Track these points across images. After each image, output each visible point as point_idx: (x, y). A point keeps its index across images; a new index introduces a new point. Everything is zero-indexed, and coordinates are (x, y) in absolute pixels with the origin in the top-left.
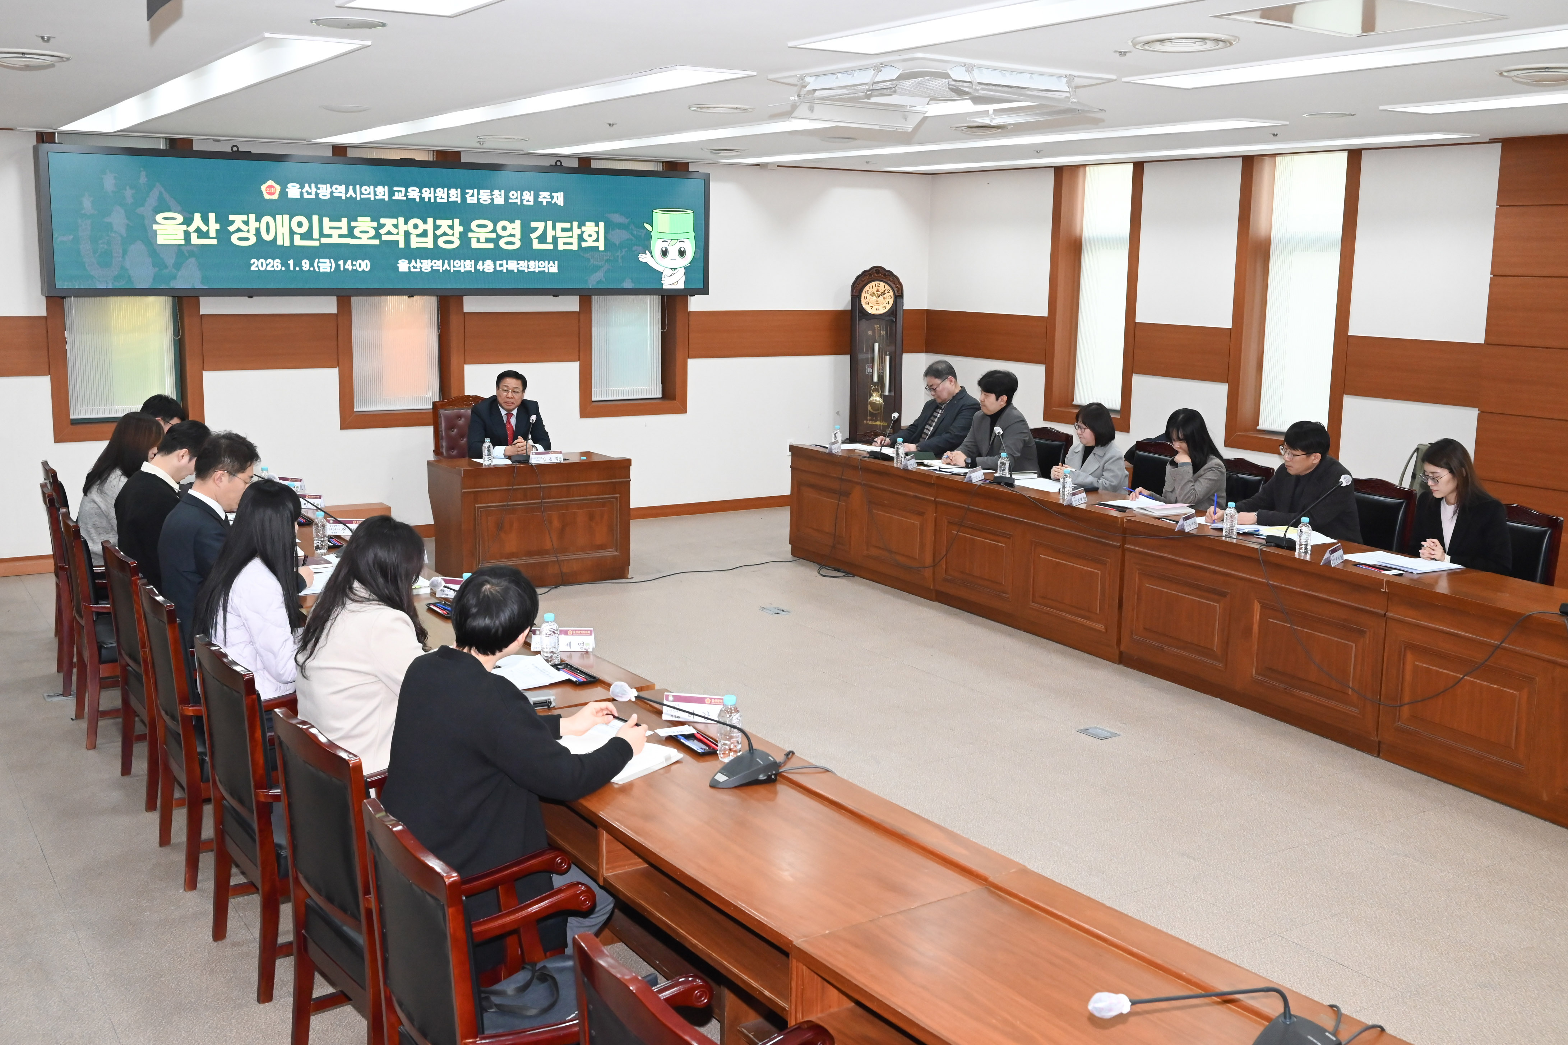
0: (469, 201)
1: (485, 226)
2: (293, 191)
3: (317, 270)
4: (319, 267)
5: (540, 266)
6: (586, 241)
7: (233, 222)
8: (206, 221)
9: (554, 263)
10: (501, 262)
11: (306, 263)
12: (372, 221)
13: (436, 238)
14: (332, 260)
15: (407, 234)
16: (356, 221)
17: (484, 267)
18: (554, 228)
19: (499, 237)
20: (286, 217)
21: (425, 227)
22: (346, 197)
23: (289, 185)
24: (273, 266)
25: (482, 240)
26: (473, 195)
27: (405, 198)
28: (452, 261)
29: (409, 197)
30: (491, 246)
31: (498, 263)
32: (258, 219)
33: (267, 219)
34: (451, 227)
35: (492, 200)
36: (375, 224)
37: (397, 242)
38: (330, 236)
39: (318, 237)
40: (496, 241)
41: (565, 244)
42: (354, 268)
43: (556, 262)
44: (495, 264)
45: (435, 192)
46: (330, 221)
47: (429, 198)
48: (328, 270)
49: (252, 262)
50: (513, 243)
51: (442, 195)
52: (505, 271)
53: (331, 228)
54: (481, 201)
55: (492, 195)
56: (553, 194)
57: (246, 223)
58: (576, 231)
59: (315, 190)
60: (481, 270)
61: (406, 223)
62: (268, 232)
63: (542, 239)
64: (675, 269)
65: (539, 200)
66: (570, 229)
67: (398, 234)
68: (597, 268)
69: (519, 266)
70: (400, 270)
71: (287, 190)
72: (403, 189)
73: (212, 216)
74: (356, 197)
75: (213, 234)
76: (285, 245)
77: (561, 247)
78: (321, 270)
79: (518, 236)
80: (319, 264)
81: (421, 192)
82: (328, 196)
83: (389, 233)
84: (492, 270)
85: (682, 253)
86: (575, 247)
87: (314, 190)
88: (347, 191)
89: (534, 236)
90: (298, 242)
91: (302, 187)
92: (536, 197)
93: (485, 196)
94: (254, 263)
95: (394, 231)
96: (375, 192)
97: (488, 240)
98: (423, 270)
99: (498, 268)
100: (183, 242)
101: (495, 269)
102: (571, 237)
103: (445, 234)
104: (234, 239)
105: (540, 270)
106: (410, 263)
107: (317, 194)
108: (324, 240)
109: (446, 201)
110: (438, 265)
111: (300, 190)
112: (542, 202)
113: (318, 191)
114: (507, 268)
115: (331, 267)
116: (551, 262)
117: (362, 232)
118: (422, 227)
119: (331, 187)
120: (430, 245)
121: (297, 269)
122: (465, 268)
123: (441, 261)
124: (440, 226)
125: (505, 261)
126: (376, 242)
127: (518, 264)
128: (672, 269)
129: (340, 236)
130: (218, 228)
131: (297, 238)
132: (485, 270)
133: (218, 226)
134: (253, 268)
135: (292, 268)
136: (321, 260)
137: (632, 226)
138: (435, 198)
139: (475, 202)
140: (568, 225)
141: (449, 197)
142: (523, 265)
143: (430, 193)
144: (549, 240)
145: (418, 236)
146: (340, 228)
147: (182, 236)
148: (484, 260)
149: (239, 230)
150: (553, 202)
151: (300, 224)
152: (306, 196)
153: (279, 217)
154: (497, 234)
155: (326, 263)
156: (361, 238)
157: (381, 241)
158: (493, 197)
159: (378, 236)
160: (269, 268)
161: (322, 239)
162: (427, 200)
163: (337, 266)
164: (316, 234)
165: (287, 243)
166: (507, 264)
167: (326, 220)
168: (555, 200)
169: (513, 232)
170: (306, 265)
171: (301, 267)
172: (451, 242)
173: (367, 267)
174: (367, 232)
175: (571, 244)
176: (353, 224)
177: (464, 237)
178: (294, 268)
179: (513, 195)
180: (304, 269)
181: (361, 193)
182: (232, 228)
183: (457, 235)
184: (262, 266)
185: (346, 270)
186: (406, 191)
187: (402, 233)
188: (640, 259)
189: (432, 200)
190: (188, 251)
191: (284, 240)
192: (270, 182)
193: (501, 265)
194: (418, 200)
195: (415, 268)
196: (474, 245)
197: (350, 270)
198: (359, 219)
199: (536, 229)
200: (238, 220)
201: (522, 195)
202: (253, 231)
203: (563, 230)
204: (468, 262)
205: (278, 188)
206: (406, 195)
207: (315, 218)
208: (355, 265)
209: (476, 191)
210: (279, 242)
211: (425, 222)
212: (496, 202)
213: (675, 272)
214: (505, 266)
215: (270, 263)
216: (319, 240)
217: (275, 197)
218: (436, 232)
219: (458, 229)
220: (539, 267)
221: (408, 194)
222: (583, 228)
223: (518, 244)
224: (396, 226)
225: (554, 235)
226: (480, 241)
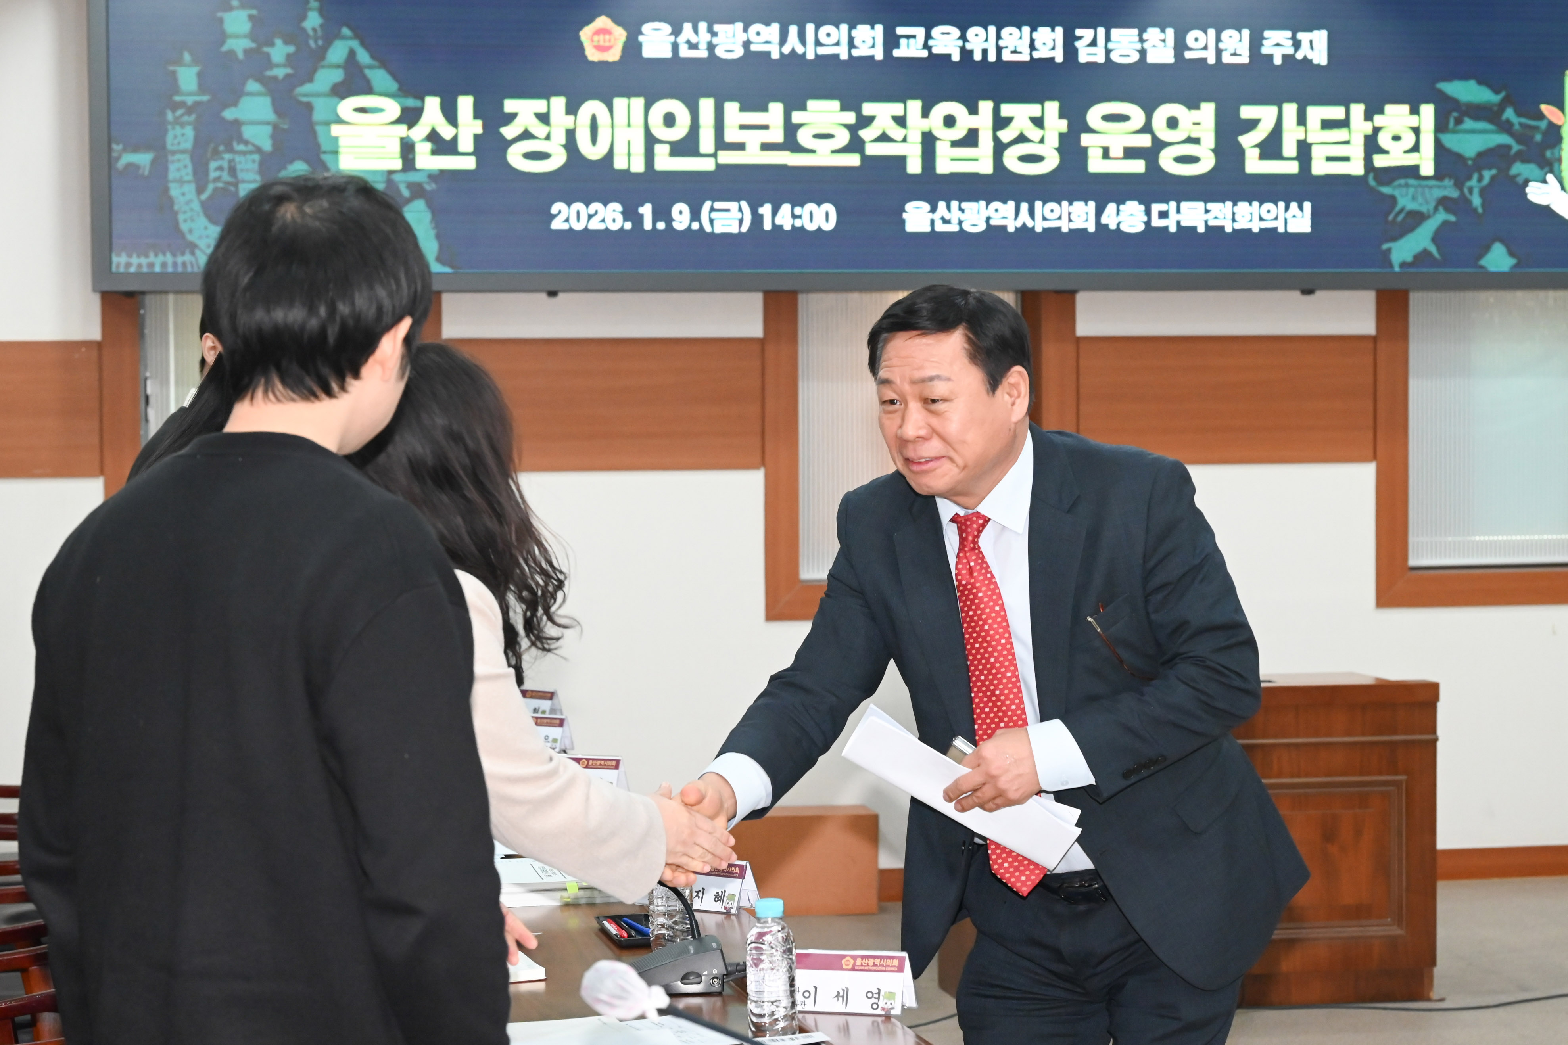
0: (1083, 58)
1: (1124, 118)
2: (656, 42)
3: (708, 229)
4: (712, 221)
5: (1265, 215)
6: (1386, 152)
7: (512, 117)
8: (450, 113)
9: (1301, 208)
10: (1163, 207)
11: (681, 212)
12: (843, 108)
13: (999, 148)
14: (744, 204)
15: (929, 141)
16: (803, 108)
17: (1120, 218)
18: (1302, 120)
19: (1159, 145)
21: (973, 122)
22: (781, 52)
23: (647, 28)
24: (603, 220)
25: (1117, 151)
26: (1093, 43)
27: (924, 54)
28: (1039, 204)
29: (934, 50)
30: (1138, 166)
31: (1156, 208)
32: (572, 109)
33: (592, 107)
34: (1039, 122)
35: (1143, 52)
36: (850, 117)
37: (901, 160)
38: (741, 147)
39: (711, 150)
40: (1150, 154)
41: (1329, 159)
42: (798, 223)
43: (1307, 206)
44: (1148, 212)
45: (999, 37)
47: (985, 52)
48: (735, 230)
49: (554, 209)
50: (1193, 160)
51: (1015, 43)
52: (1173, 229)
53: (743, 127)
54: (1115, 56)
56: (1300, 36)
57: (544, 118)
58: (1360, 127)
59: (708, 37)
60: (1113, 226)
61: (925, 114)
62: (594, 140)
63: (1271, 148)
65: (1265, 50)
66: (1345, 123)
67: (905, 140)
68: (1416, 218)
69: (1209, 216)
70: (910, 227)
71: (641, 38)
72: (920, 32)
73: (465, 104)
74: (805, 52)
76: (634, 169)
77: (1320, 167)
78: (718, 229)
79: (1209, 140)
80: (714, 215)
81: (963, 37)
82: (739, 52)
83: (884, 138)
84: (1141, 227)
86: (1356, 168)
87: (704, 37)
88: (783, 40)
89: (1249, 141)
90: (665, 162)
91: (676, 31)
92: (1256, 43)
93: (1124, 43)
94: (560, 211)
95: (896, 132)
96: (851, 39)
97: (1130, 153)
98: (966, 226)
99: (1156, 222)
100: (398, 165)
101: (1148, 223)
102: (1348, 142)
103: (1022, 139)
104: (515, 157)
105: (1263, 225)
106: (933, 210)
107: (711, 47)
108: (727, 158)
109: (1025, 57)
110: (1004, 214)
111: (672, 38)
112: (1272, 55)
113: (715, 41)
114: (1178, 222)
115: (741, 221)
116: (1294, 206)
117: (818, 136)
118: (965, 121)
119: (745, 30)
120: (986, 167)
122: (1070, 220)
123: (1011, 204)
124: (1009, 120)
125: (1173, 205)
126: (853, 160)
127: (1207, 211)
129: (766, 147)
130: (480, 131)
131: (661, 152)
132: (1123, 227)
133: (478, 127)
134: (557, 224)
135: (648, 225)
136: (718, 205)
137: (1509, 114)
138: (999, 50)
139: (1101, 59)
140: (1336, 112)
141: (1032, 47)
142: (1220, 213)
143: (986, 40)
144: (1289, 148)
145: (955, 144)
146: (766, 127)
147: (394, 150)
148: (1120, 202)
149: (527, 135)
150: (1299, 55)
151: (669, 120)
152: (685, 52)
153: (619, 103)
154: (1155, 138)
155: (728, 210)
156: (813, 151)
157: (865, 158)
158: (1146, 45)
159: (855, 145)
160: (595, 224)
161: (721, 153)
162: (978, 57)
163: (757, 219)
164: (707, 143)
165: (638, 166)
166: (1179, 211)
167: (731, 108)
168: (1304, 50)
169: (1195, 132)
170: (681, 216)
171: (669, 220)
172: (1038, 158)
173: (827, 220)
174: (829, 136)
175: (1347, 159)
176: (797, 117)
177: (1071, 147)
178: (654, 223)
179: (1196, 39)
180: (677, 225)
181: (818, 43)
182: (509, 132)
183: (1053, 141)
184: (578, 219)
185: (777, 228)
186: (928, 36)
187: (915, 138)
188: (1530, 196)
189: (992, 57)
190: (410, 186)
191: (630, 158)
192: (603, 21)
193: (1164, 215)
194: (956, 58)
195: (946, 221)
196: (1096, 165)
197: (787, 227)
198: (812, 104)
199: (1254, 123)
200: (524, 111)
201: (1218, 39)
202: (560, 138)
203: (1328, 125)
204: (1079, 206)
205: (620, 34)
206: (926, 46)
207: (707, 106)
208: (800, 217)
209: (1101, 31)
210: (620, 163)
211: (973, 110)
212: (1151, 59)
214: (1173, 217)
216: (714, 155)
217: (614, 55)
218: (999, 134)
219: (1056, 125)
220: (1261, 219)
221: (931, 43)
222: (1378, 120)
223: (1207, 162)
224: (901, 121)
225: (1302, 137)
226: (1112, 154)
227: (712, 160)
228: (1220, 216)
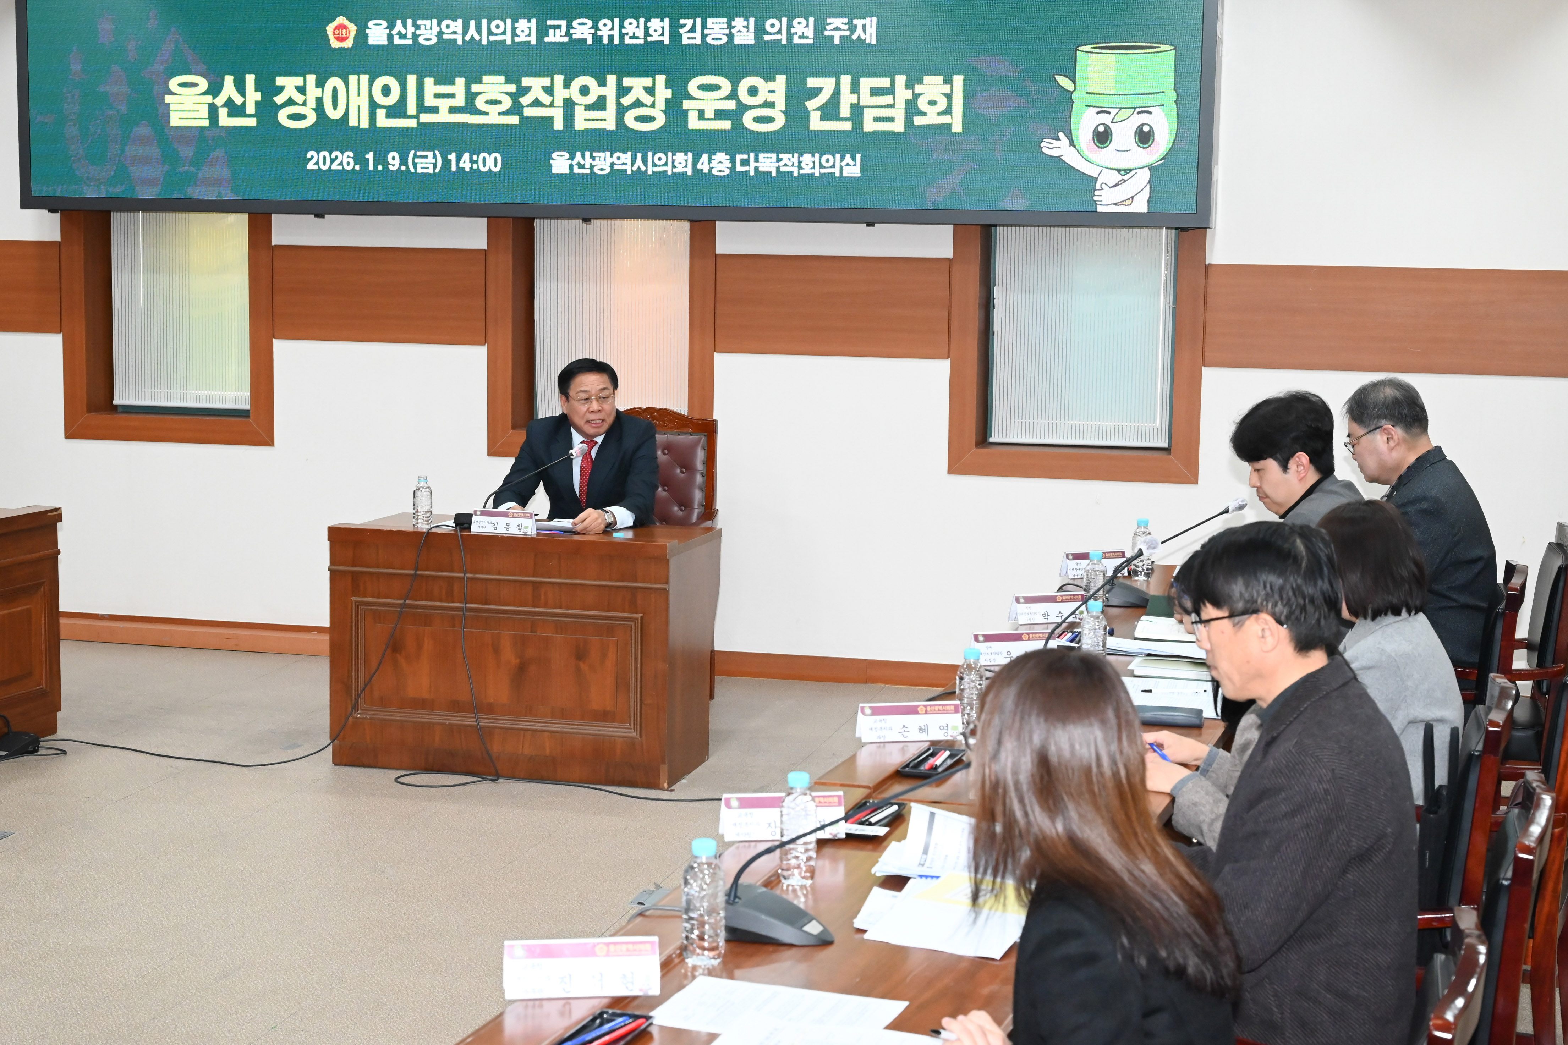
0: (685, 41)
1: (716, 88)
2: (377, 34)
3: (412, 170)
4: (415, 165)
5: (824, 163)
6: (924, 114)
7: (281, 89)
8: (241, 88)
9: (854, 158)
10: (745, 157)
11: (394, 158)
12: (508, 82)
13: (621, 111)
14: (437, 153)
15: (569, 105)
16: (480, 82)
17: (712, 165)
18: (855, 88)
19: (743, 108)
20: (365, 78)
21: (602, 91)
22: (464, 40)
23: (371, 24)
24: (341, 164)
25: (709, 114)
26: (693, 30)
27: (566, 39)
28: (650, 154)
29: (574, 37)
30: (725, 125)
31: (739, 157)
32: (320, 84)
33: (335, 81)
34: (650, 91)
35: (731, 36)
36: (512, 88)
37: (550, 119)
38: (435, 110)
39: (415, 113)
40: (735, 116)
41: (877, 119)
42: (475, 166)
43: (858, 156)
44: (733, 161)
45: (621, 26)
46: (436, 83)
47: (611, 37)
48: (431, 171)
49: (309, 156)
50: (770, 120)
51: (634, 30)
52: (752, 173)
53: (437, 96)
54: (709, 40)
55: (730, 27)
56: (855, 21)
57: (302, 90)
58: (903, 94)
59: (413, 29)
60: (706, 171)
61: (567, 85)
62: (335, 105)
63: (830, 111)
64: (1127, 171)
65: (826, 33)
66: (890, 91)
67: (551, 105)
68: (947, 168)
69: (781, 164)
70: (555, 170)
71: (367, 31)
72: (563, 23)
74: (481, 40)
75: (250, 109)
76: (361, 127)
77: (869, 126)
78: (419, 170)
79: (781, 105)
80: (417, 160)
81: (595, 27)
82: (434, 40)
83: (537, 103)
84: (727, 172)
85: (1144, 137)
86: (899, 126)
87: (410, 29)
88: (466, 30)
89: (812, 105)
90: (383, 121)
91: (391, 26)
92: (819, 28)
93: (717, 29)
94: (312, 157)
95: (545, 99)
96: (514, 29)
97: (720, 115)
98: (596, 170)
99: (739, 168)
100: (206, 123)
101: (733, 169)
102: (892, 106)
103: (638, 104)
104: (282, 117)
105: (823, 171)
106: (572, 158)
107: (415, 37)
108: (425, 118)
109: (642, 42)
110: (624, 161)
111: (388, 31)
112: (832, 37)
113: (418, 32)
114: (756, 168)
115: (435, 165)
116: (848, 156)
117: (489, 102)
118: (596, 91)
119: (439, 24)
120: (611, 125)
121: (380, 168)
122: (674, 166)
123: (629, 154)
124: (629, 89)
125: (752, 155)
126: (514, 120)
127: (779, 160)
128: (1119, 171)
129: (453, 110)
130: (259, 99)
131: (381, 113)
132: (714, 172)
133: (258, 96)
134: (310, 166)
135: (371, 167)
136: (419, 153)
137: (1029, 82)
138: (622, 36)
139: (698, 41)
140: (885, 82)
141: (647, 34)
142: (789, 162)
143: (612, 29)
144: (845, 111)
145: (588, 108)
146: (452, 96)
147: (205, 113)
148: (711, 153)
149: (290, 102)
150: (854, 37)
151: (386, 91)
152: (397, 41)
153: (352, 79)
154: (739, 103)
155: (426, 157)
156: (487, 114)
157: (523, 118)
158: (733, 31)
160: (335, 167)
161: (421, 115)
162: (606, 41)
163: (446, 163)
164: (412, 109)
165: (365, 124)
166: (757, 160)
167: (429, 82)
168: (859, 31)
169: (771, 98)
170: (394, 161)
171: (386, 164)
172: (650, 119)
173: (496, 165)
174: (498, 102)
175: (891, 119)
176: (475, 88)
177: (674, 109)
178: (375, 166)
179: (773, 26)
180: (391, 168)
181: (490, 33)
182: (279, 100)
183: (661, 105)
184: (324, 163)
185: (460, 170)
186: (569, 27)
187: (559, 102)
188: (1045, 150)
189: (616, 41)
190: (214, 138)
191: (359, 119)
192: (341, 20)
193: (745, 163)
194: (590, 42)
195: (581, 166)
196: (694, 123)
197: (467, 169)
198: (486, 79)
199: (817, 91)
200: (288, 83)
201: (790, 26)
202: (312, 103)
203: (875, 92)
204: (680, 157)
205: (353, 28)
206: (568, 34)
207: (412, 79)
208: (477, 162)
209: (699, 21)
210: (353, 122)
211: (602, 83)
212: (737, 41)
213: (1126, 177)
214: (753, 164)
215: (337, 157)
216: (417, 117)
217: (348, 44)
218: (622, 100)
219: (664, 94)
220: (821, 166)
221: (572, 31)
222: (918, 88)
223: (780, 121)
224: (549, 91)
225: (856, 102)
226: (706, 116)
227: (415, 120)
228: (790, 164)
